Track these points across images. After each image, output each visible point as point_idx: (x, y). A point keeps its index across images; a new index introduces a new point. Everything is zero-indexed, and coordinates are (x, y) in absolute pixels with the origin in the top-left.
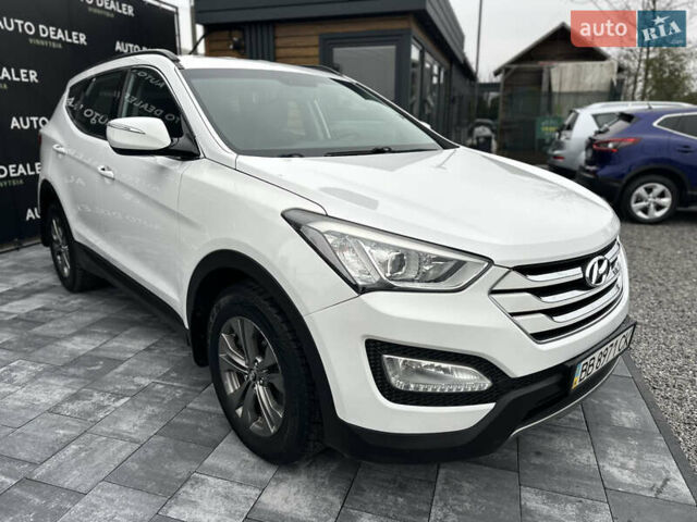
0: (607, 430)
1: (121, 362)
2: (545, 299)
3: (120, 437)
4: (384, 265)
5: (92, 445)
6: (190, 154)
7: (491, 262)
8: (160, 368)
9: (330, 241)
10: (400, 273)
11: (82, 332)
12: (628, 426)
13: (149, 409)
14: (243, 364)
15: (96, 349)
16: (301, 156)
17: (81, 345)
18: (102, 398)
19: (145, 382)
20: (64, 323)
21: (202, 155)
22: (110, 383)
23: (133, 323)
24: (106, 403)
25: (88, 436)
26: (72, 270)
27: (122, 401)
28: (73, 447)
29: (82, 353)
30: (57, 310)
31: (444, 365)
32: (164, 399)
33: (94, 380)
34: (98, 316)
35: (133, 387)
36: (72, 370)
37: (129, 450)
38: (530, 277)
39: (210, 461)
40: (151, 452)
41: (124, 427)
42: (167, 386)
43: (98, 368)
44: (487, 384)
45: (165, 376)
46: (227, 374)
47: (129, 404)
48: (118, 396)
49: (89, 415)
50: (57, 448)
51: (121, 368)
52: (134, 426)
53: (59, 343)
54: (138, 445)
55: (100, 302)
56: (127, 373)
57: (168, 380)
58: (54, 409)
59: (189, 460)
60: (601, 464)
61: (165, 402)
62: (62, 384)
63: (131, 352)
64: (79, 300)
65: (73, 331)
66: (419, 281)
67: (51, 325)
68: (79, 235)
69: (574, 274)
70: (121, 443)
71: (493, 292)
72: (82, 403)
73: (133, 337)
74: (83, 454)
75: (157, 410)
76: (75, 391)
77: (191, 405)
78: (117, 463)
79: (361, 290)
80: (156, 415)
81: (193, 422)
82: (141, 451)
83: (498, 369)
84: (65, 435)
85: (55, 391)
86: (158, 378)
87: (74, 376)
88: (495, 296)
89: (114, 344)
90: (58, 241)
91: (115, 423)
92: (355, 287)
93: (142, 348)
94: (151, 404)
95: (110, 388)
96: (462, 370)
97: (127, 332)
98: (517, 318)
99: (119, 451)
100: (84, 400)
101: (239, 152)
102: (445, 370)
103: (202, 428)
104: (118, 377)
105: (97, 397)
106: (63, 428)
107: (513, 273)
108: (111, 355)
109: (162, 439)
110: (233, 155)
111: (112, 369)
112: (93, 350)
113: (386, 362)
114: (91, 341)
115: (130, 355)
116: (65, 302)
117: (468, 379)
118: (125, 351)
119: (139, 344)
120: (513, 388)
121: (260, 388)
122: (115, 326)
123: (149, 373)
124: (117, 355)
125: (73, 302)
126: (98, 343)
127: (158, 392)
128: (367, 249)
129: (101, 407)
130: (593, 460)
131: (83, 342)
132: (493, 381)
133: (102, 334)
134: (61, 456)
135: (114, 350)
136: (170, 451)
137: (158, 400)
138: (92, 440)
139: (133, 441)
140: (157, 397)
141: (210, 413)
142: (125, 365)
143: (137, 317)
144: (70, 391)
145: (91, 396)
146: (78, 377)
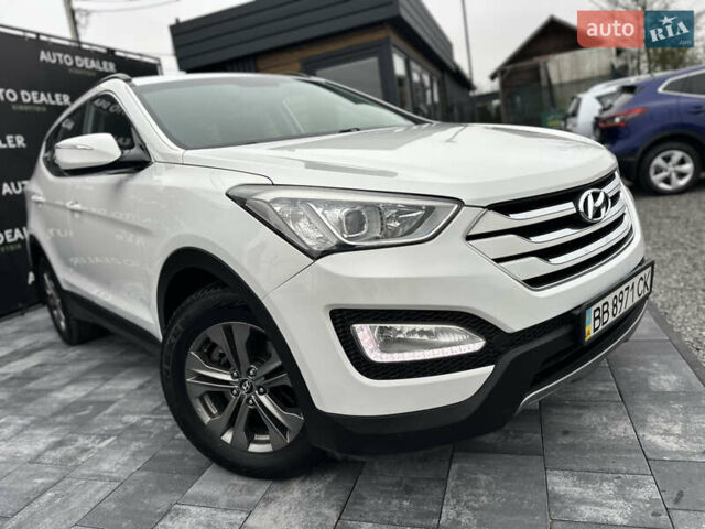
1: (110, 403)
11: (76, 380)
13: (134, 446)
17: (73, 393)
18: (86, 442)
20: (59, 375)
22: (98, 425)
23: (127, 365)
24: (90, 446)
25: (67, 481)
26: (67, 322)
27: (107, 442)
29: (71, 401)
33: (81, 425)
34: (95, 363)
35: (120, 426)
36: (60, 419)
41: (106, 466)
42: (155, 420)
48: (104, 436)
49: (71, 459)
50: (32, 497)
51: (110, 411)
52: (117, 463)
53: (50, 395)
54: (117, 484)
56: (116, 413)
61: (153, 435)
62: (48, 433)
65: (67, 380)
67: (45, 379)
68: (67, 283)
72: (64, 449)
73: (128, 378)
75: (143, 446)
76: (59, 439)
84: (42, 484)
85: (40, 441)
87: (61, 424)
89: (107, 387)
91: (97, 464)
93: (134, 387)
94: (137, 440)
95: (96, 430)
97: (122, 374)
100: (66, 445)
104: (106, 419)
105: (82, 441)
106: (41, 477)
108: (102, 398)
111: (99, 412)
112: (84, 396)
114: (85, 388)
115: (120, 396)
116: (64, 355)
118: (118, 392)
119: (132, 384)
122: (108, 371)
123: (138, 409)
124: (109, 397)
125: (71, 354)
127: (146, 427)
129: (84, 450)
131: (75, 390)
133: (95, 380)
135: (106, 393)
137: (145, 435)
138: (70, 484)
140: (143, 433)
142: (116, 406)
143: (132, 358)
144: (54, 439)
145: (76, 440)
146: (65, 424)
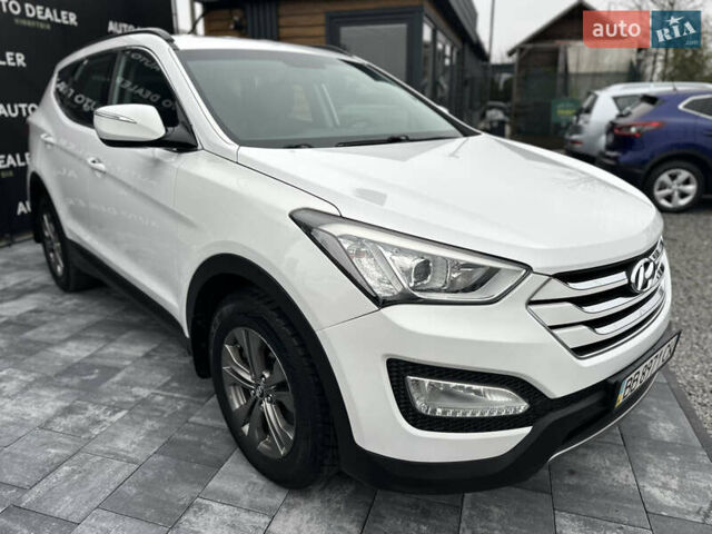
0: (645, 444)
1: (117, 370)
2: (587, 309)
3: (117, 456)
4: (407, 273)
5: (86, 466)
6: (186, 145)
7: (529, 269)
8: (160, 377)
9: (346, 246)
10: (425, 282)
11: (76, 336)
12: (667, 439)
13: (148, 424)
14: (249, 378)
15: (91, 356)
16: (310, 147)
17: (75, 351)
18: (97, 412)
19: (144, 393)
20: (57, 327)
21: (200, 147)
22: (107, 395)
23: (130, 326)
24: (102, 417)
25: (82, 455)
26: (66, 269)
27: (120, 415)
28: (66, 468)
29: (76, 360)
30: (52, 313)
31: (475, 387)
32: (164, 412)
33: (89, 391)
34: (93, 318)
35: (130, 399)
36: (65, 380)
37: (125, 472)
38: (571, 285)
39: (214, 484)
40: (150, 474)
41: (121, 444)
42: (167, 397)
43: (93, 377)
44: (523, 406)
45: (165, 387)
46: (232, 388)
47: (128, 418)
48: (115, 409)
49: (84, 430)
50: (48, 469)
51: (118, 377)
52: (133, 443)
53: (51, 349)
55: (95, 303)
56: (124, 383)
57: (168, 391)
58: (46, 425)
59: (192, 483)
60: (641, 484)
61: (166, 416)
62: (54, 395)
63: (129, 359)
64: (75, 301)
65: (66, 336)
66: (446, 291)
67: (43, 329)
68: (71, 232)
69: (619, 279)
70: (117, 463)
71: (531, 303)
72: (75, 418)
73: (132, 342)
74: (76, 477)
75: (157, 426)
76: (67, 404)
77: (193, 419)
78: (113, 487)
79: (381, 303)
80: (156, 431)
81: (196, 439)
82: (140, 473)
83: (535, 389)
84: (57, 455)
85: (48, 404)
86: (159, 388)
87: (67, 386)
88: (533, 308)
89: (111, 350)
90: (50, 238)
91: (111, 440)
92: (375, 299)
93: (140, 354)
94: (150, 418)
95: (106, 400)
96: (494, 392)
97: (125, 336)
98: (556, 332)
99: (115, 473)
100: (78, 414)
101: (241, 143)
102: (477, 392)
103: (205, 444)
104: (114, 387)
105: (92, 411)
106: (54, 447)
107: (554, 281)
108: (107, 362)
109: (161, 458)
110: (234, 147)
111: (108, 379)
112: (87, 358)
113: (410, 383)
114: (86, 347)
115: (127, 363)
116: (60, 303)
117: (502, 401)
118: (123, 358)
119: (138, 350)
120: (552, 410)
121: (268, 405)
122: (112, 329)
123: (148, 382)
124: (114, 363)
125: (67, 303)
126: (94, 349)
127: (158, 404)
128: (388, 255)
129: (96, 422)
130: (632, 480)
131: (77, 348)
132: (529, 403)
133: (97, 339)
134: (52, 479)
135: (109, 356)
136: (170, 472)
137: (157, 414)
138: (87, 459)
139: (130, 461)
140: (156, 410)
141: (215, 429)
142: (122, 374)
143: (135, 319)
144: (60, 404)
145: (86, 409)
146: (72, 387)
